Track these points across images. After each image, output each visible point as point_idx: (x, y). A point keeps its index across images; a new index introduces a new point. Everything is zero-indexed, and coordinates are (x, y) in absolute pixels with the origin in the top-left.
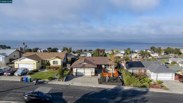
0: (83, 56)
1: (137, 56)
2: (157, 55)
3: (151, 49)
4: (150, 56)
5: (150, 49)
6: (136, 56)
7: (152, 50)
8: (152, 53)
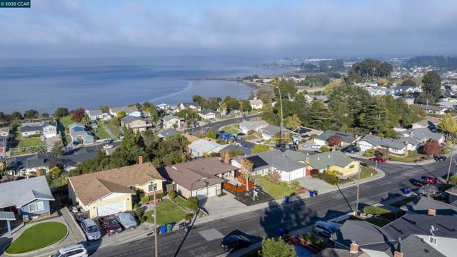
0: (30, 137)
1: (177, 122)
2: (212, 117)
3: (194, 100)
4: (200, 119)
5: (192, 101)
6: (174, 123)
7: (197, 103)
8: (204, 113)
